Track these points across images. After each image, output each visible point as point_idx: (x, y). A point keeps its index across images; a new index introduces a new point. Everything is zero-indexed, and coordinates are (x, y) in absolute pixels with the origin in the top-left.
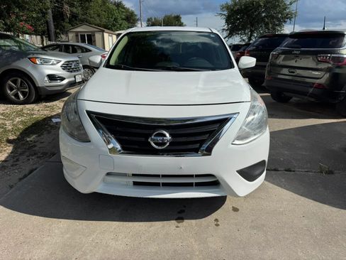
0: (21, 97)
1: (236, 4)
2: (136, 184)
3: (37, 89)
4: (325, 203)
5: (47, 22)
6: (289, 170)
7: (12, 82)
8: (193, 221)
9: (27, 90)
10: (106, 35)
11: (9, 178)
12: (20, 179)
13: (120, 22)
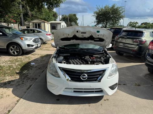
0: (16, 53)
1: (100, 12)
2: (74, 91)
3: (23, 50)
4: (137, 97)
5: (20, 18)
6: (125, 85)
7: (12, 47)
8: (94, 104)
9: (18, 50)
10: (46, 24)
11: (23, 89)
12: (27, 89)
13: (51, 17)
